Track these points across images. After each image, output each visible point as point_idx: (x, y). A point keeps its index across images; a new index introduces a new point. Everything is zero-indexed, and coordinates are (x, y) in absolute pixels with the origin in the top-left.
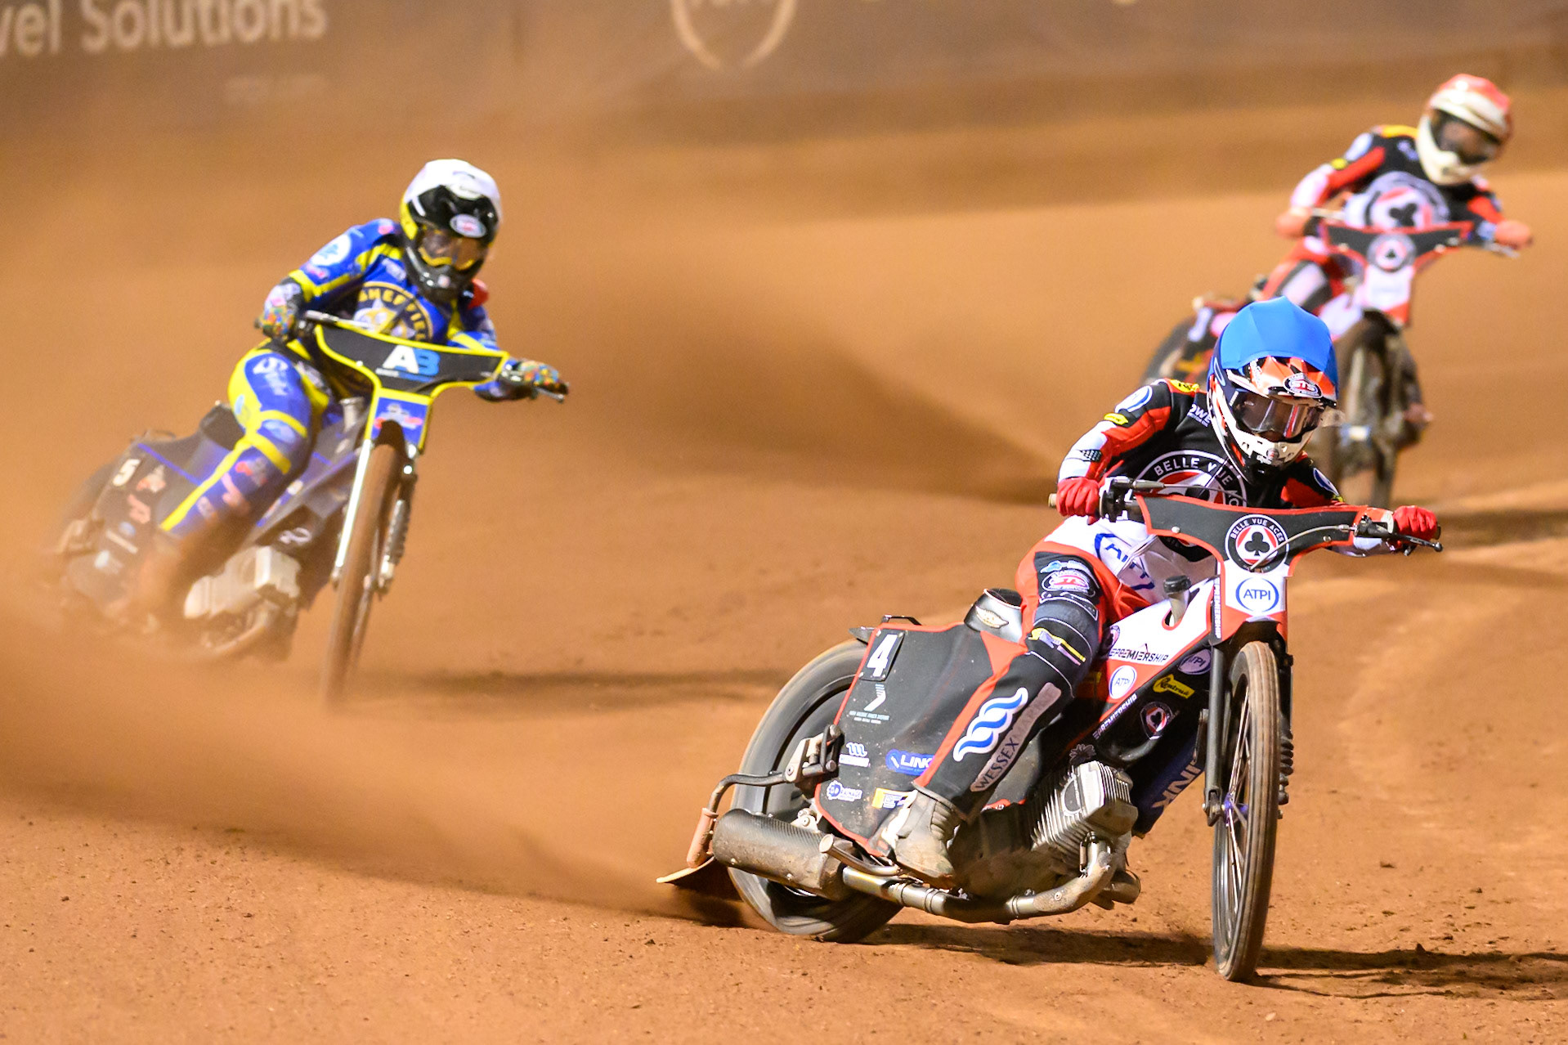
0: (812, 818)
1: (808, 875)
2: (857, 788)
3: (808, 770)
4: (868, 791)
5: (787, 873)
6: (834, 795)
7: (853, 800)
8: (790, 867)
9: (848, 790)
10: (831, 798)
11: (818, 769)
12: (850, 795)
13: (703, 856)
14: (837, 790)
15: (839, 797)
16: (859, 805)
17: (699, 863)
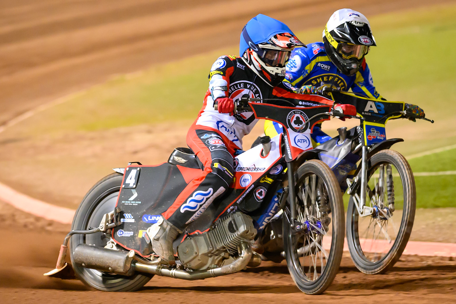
0: (113, 244)
1: (119, 267)
2: (130, 231)
3: (109, 225)
4: (136, 231)
5: (109, 267)
6: (121, 235)
7: (129, 236)
9: (126, 232)
10: (119, 236)
11: (114, 224)
12: (127, 234)
13: (62, 264)
14: (122, 233)
15: (123, 235)
16: (133, 237)
17: (61, 267)
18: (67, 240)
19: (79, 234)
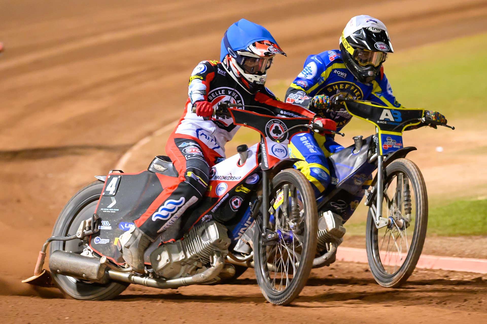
0: (89, 252)
1: (92, 274)
2: (107, 238)
3: (86, 232)
4: (112, 239)
5: (83, 274)
6: (97, 242)
7: (105, 243)
8: (84, 271)
9: (103, 240)
10: (96, 243)
11: (90, 232)
12: (104, 241)
13: (40, 271)
14: (98, 240)
15: (99, 243)
16: (109, 245)
17: (39, 273)
18: (46, 247)
19: (59, 241)
